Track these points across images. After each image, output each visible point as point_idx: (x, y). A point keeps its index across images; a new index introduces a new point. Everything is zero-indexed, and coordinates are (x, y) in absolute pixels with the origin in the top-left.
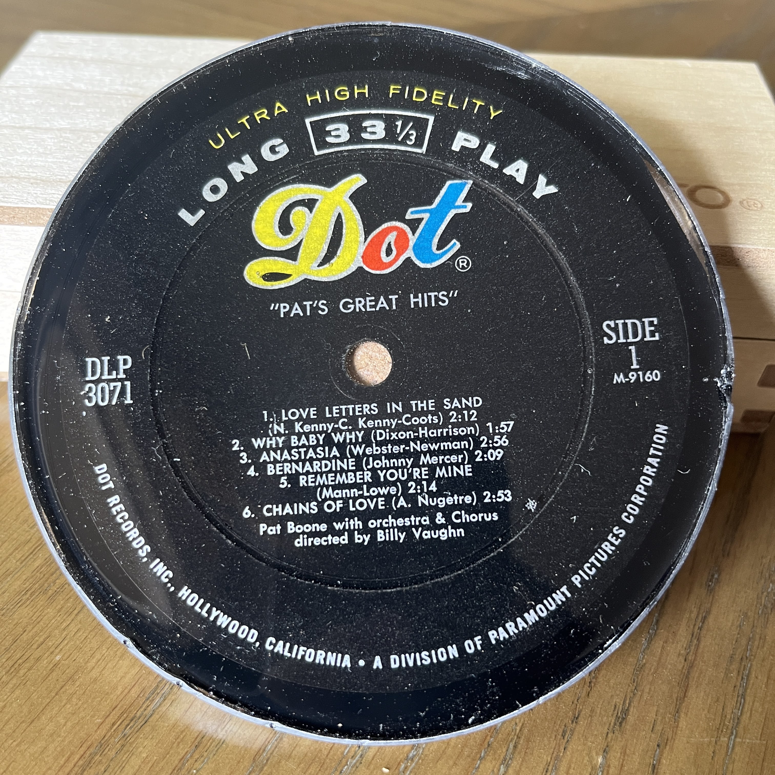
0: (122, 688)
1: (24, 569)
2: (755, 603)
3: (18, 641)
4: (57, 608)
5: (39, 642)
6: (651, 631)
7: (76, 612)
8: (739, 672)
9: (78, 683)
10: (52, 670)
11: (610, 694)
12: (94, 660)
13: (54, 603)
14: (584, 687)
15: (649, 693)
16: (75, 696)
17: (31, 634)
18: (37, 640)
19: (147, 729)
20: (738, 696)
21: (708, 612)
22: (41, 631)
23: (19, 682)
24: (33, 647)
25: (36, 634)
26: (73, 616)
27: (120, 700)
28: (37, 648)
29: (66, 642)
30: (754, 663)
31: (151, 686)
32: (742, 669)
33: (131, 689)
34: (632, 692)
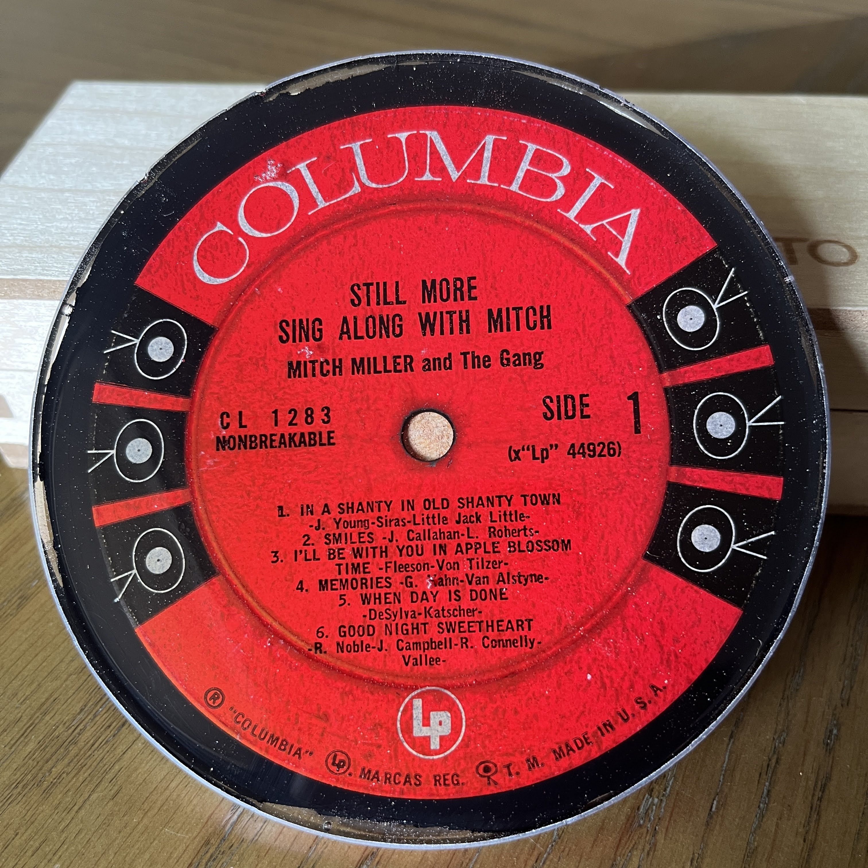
1: (13, 756)
3: (10, 846)
4: (54, 803)
5: (33, 848)
6: (761, 805)
7: (76, 808)
13: (51, 797)
17: (23, 838)
21: (829, 778)
22: (36, 834)
24: (27, 854)
25: (30, 838)
26: (73, 812)
28: (32, 856)
29: (66, 846)
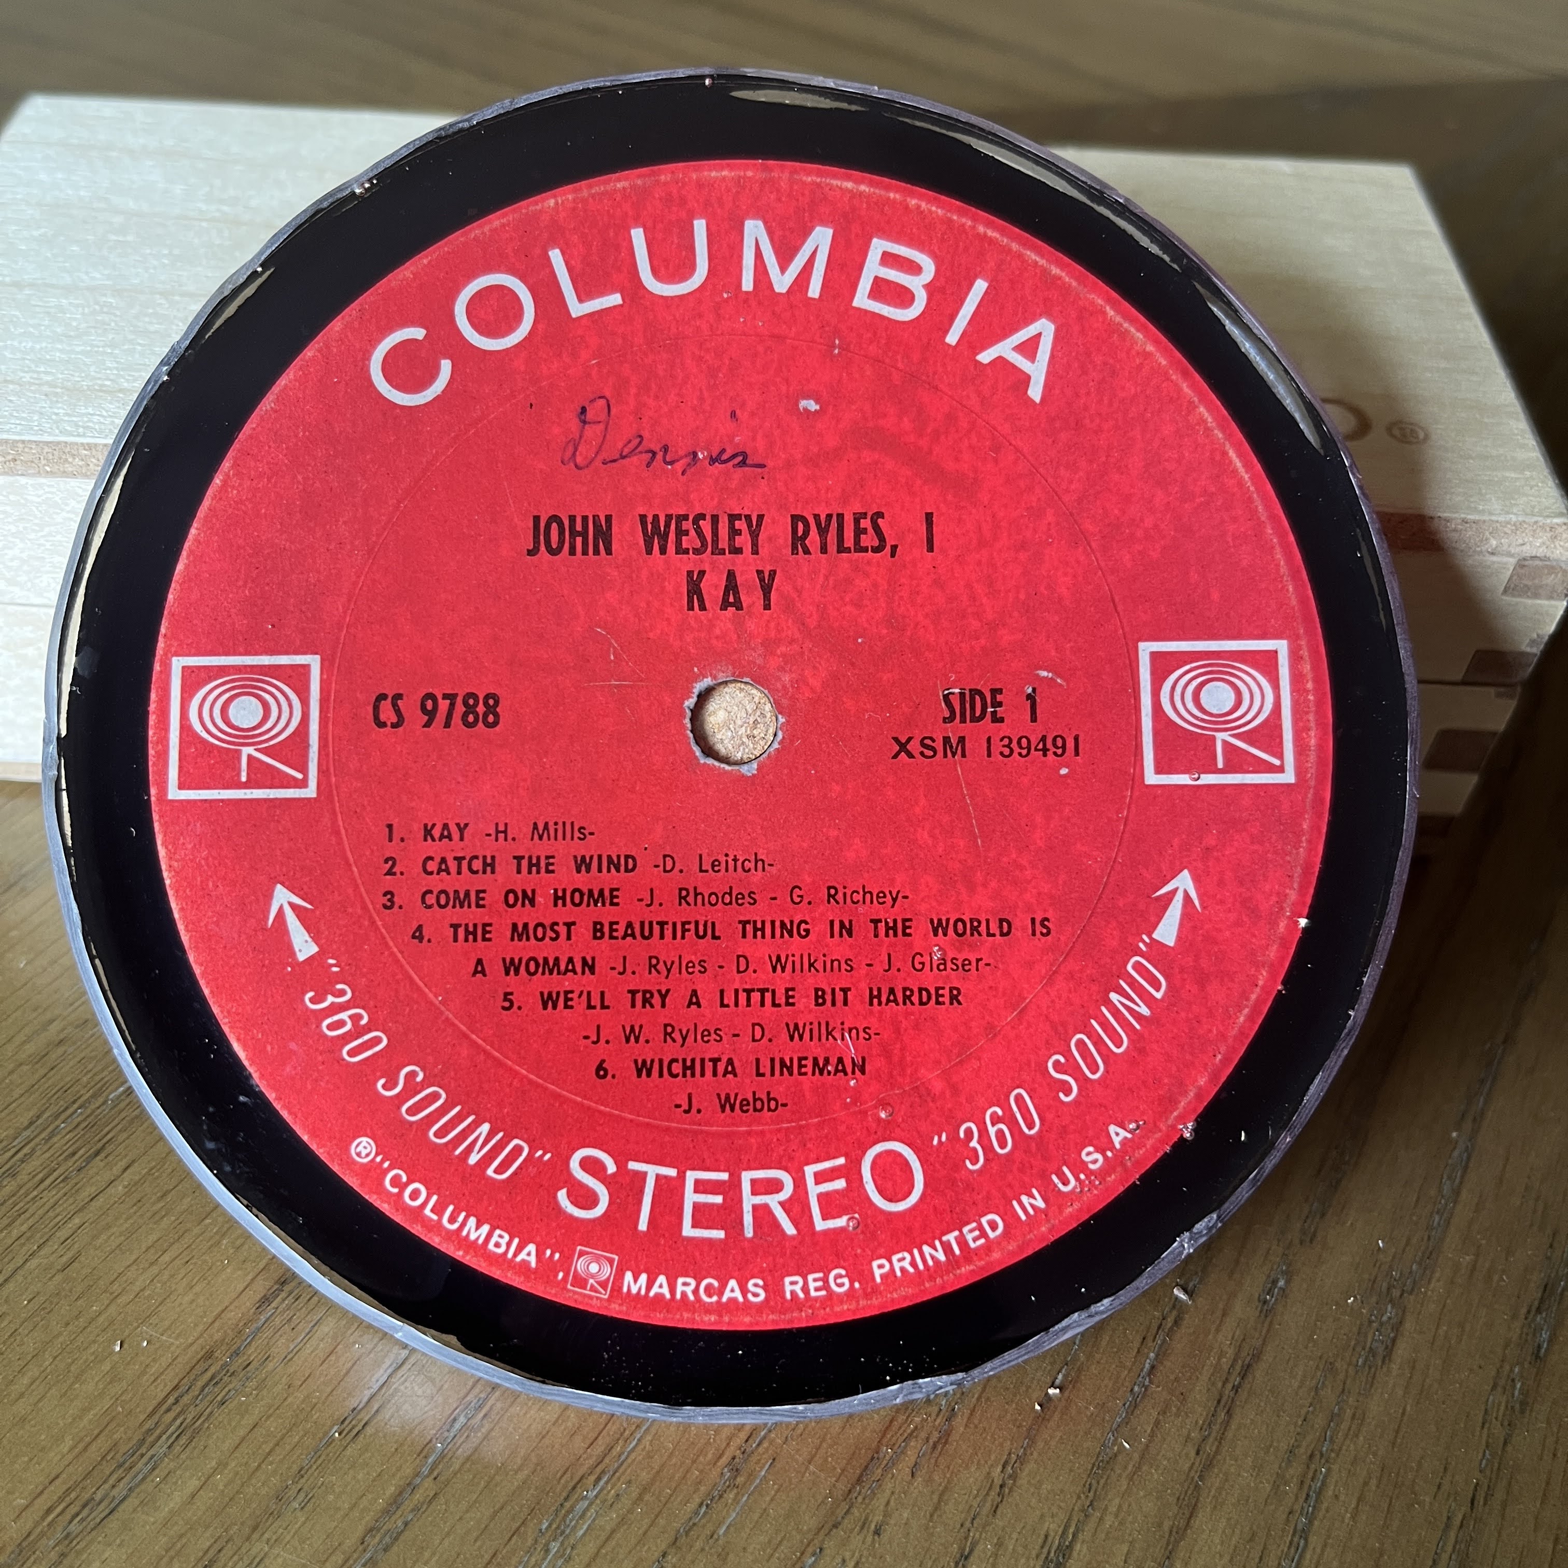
0: (73, 1439)
2: (1353, 1343)
6: (1136, 1389)
8: (1302, 1482)
11: (1038, 1513)
12: (26, 1381)
14: (987, 1494)
15: (1116, 1516)
19: (113, 1524)
20: (1294, 1535)
21: (1257, 1356)
27: (66, 1463)
30: (1335, 1467)
31: (130, 1439)
32: (1310, 1475)
33: (90, 1444)
34: (1083, 1510)
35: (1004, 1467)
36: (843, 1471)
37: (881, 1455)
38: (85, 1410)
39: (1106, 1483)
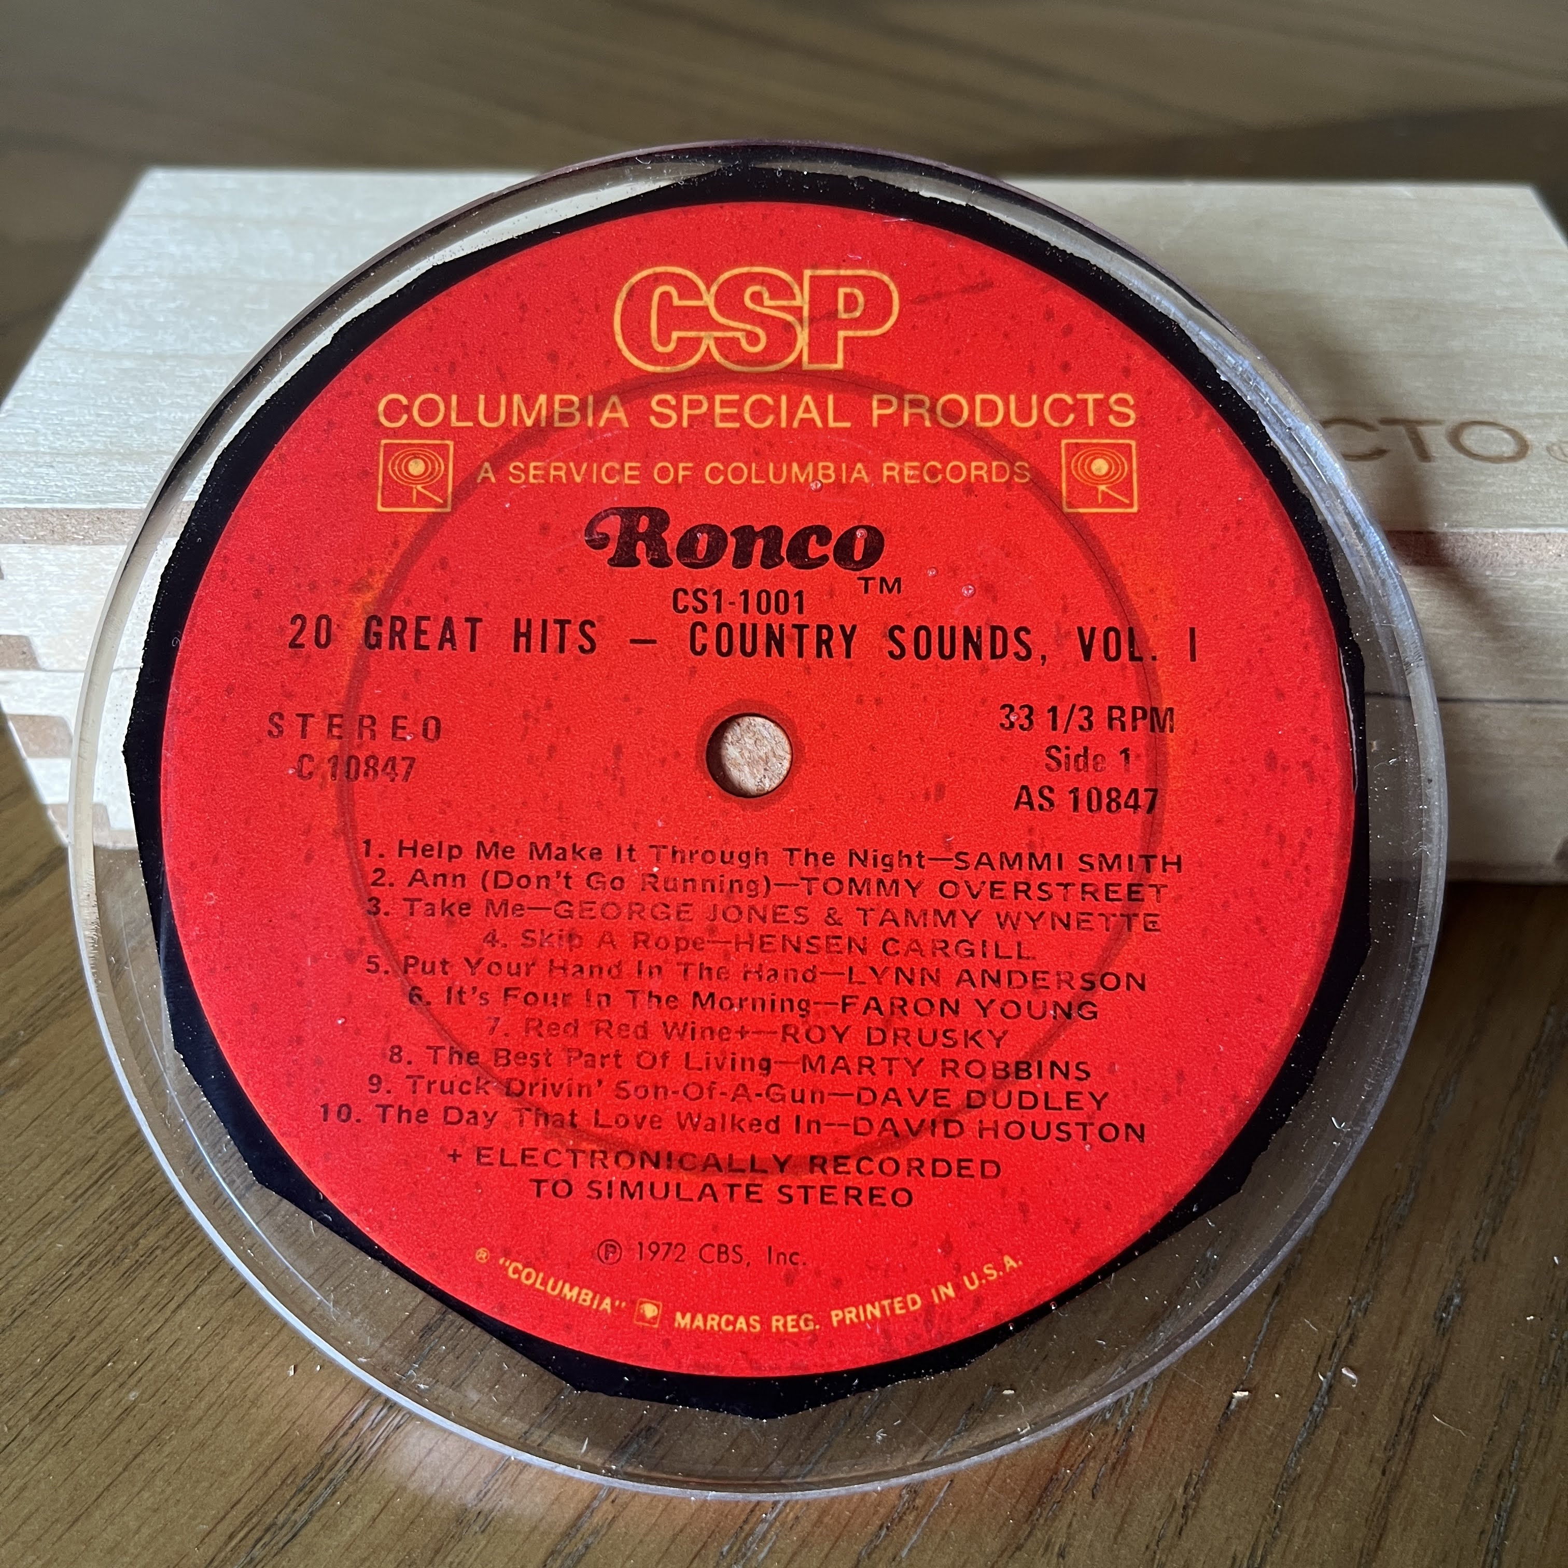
0: (253, 1464)
1: (78, 1214)
2: (1535, 1360)
3: (59, 1356)
4: (138, 1295)
5: (98, 1363)
6: (1316, 1408)
7: (173, 1305)
8: (1492, 1502)
9: (167, 1450)
10: (120, 1420)
11: (1224, 1535)
12: (203, 1405)
13: (133, 1285)
14: (1171, 1516)
15: (1304, 1537)
16: (160, 1474)
17: (83, 1345)
18: (95, 1359)
19: (296, 1549)
20: (1487, 1553)
21: (1437, 1375)
22: (104, 1340)
23: (54, 1441)
24: (87, 1371)
25: (95, 1346)
26: (167, 1311)
27: (247, 1487)
28: (94, 1375)
29: (150, 1365)
30: (1525, 1486)
31: (309, 1463)
32: (1500, 1496)
33: (269, 1468)
34: (1269, 1532)
35: (1186, 1489)
36: (1022, 1493)
37: (1060, 1476)
38: (262, 1435)
39: (1291, 1505)
